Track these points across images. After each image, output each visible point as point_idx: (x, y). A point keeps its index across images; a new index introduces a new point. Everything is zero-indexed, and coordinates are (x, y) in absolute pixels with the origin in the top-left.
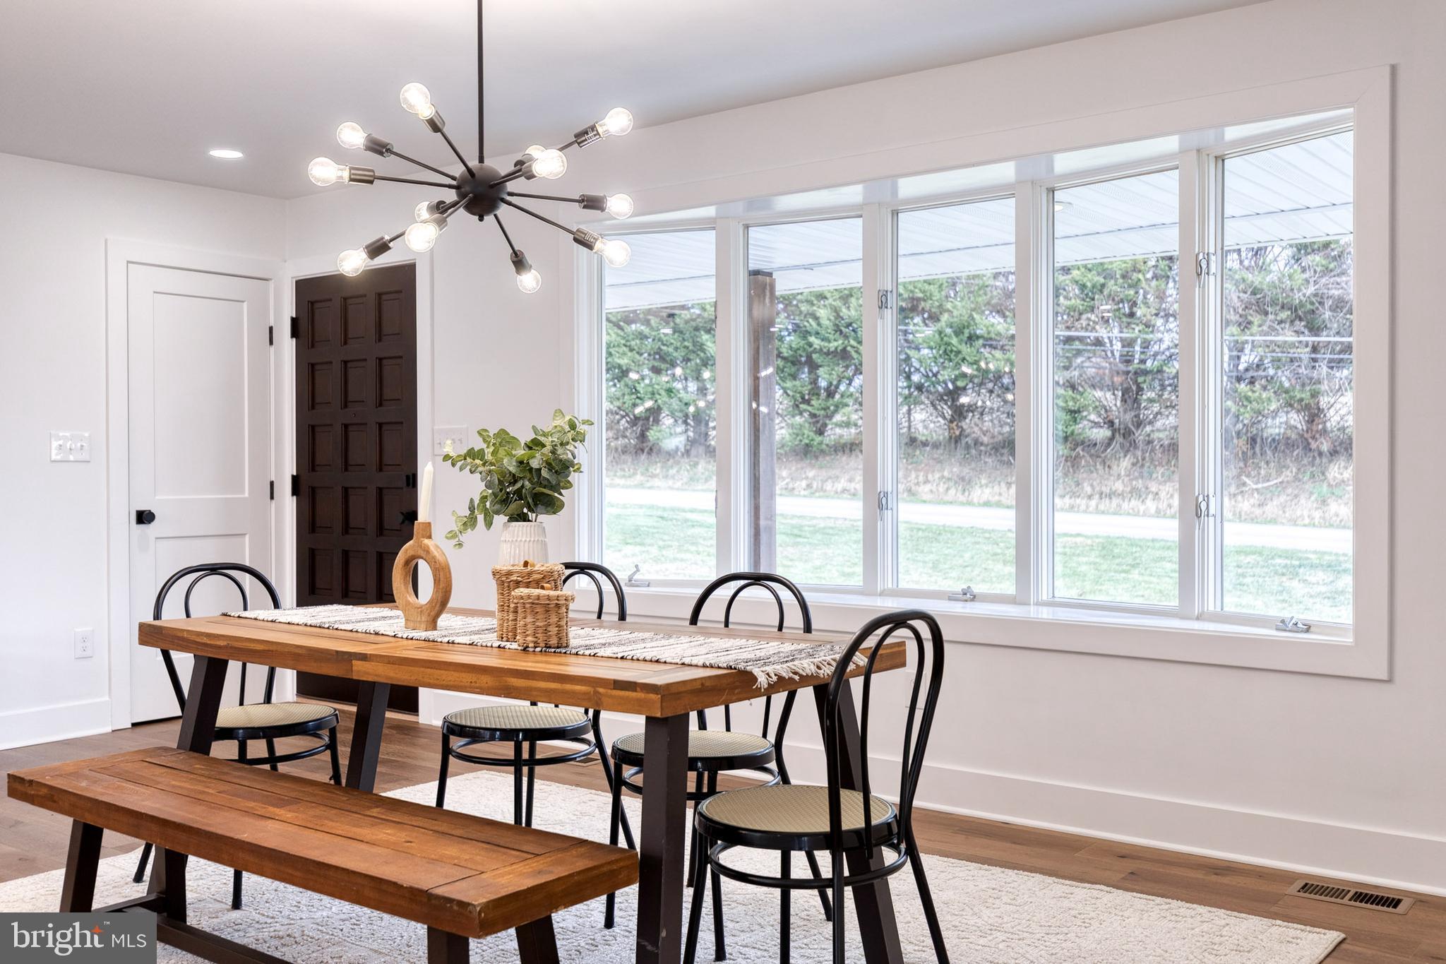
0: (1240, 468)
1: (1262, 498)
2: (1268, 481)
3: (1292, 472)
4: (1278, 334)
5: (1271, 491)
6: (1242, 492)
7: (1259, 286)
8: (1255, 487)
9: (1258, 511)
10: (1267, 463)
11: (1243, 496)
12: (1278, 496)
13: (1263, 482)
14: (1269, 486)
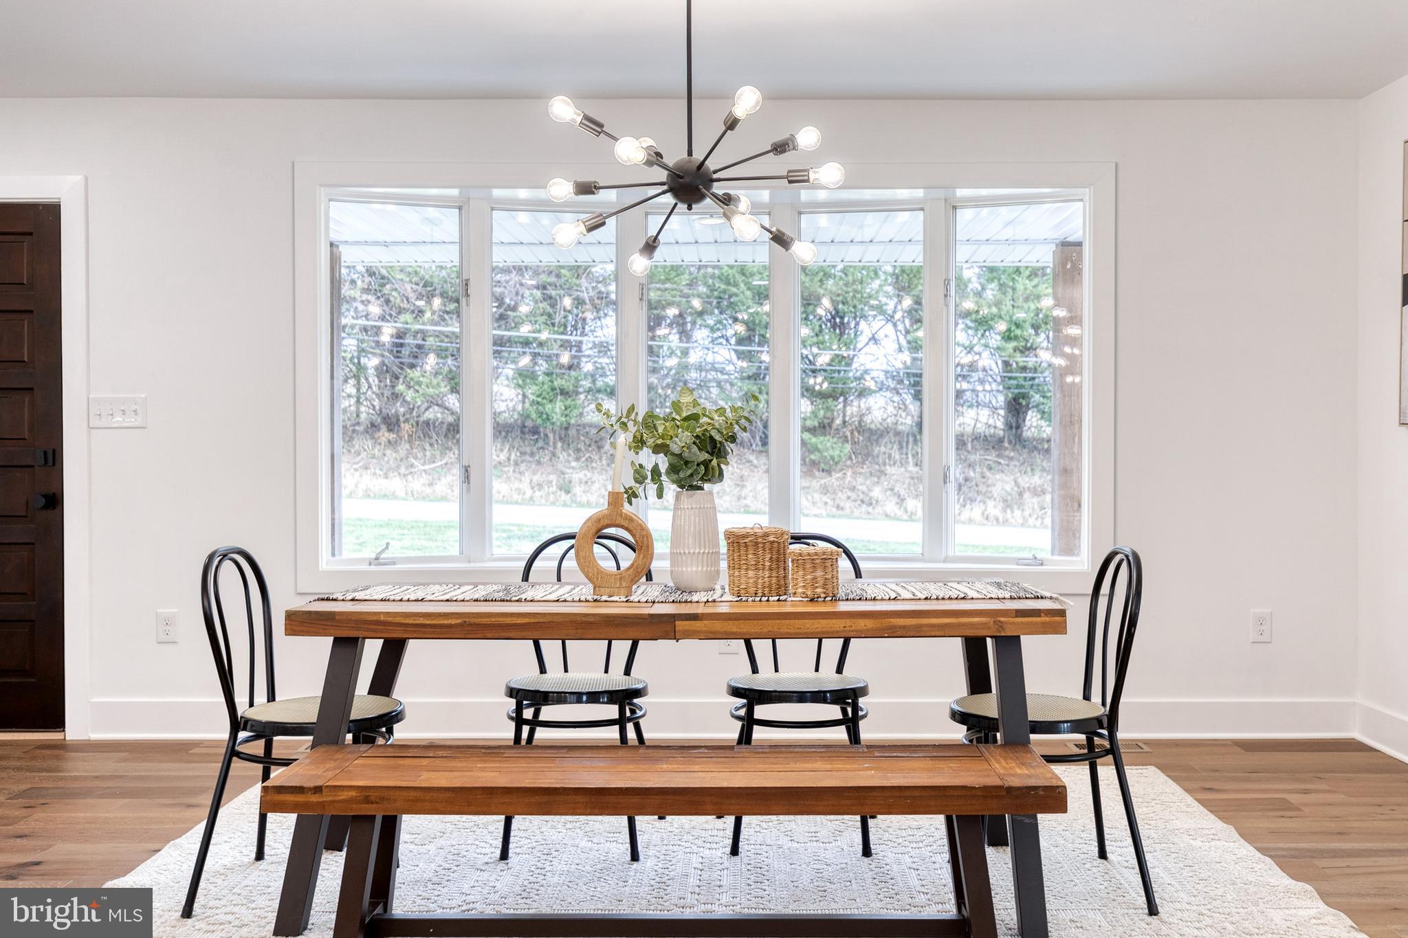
0: (407, 450)
1: (430, 478)
2: (434, 462)
3: (454, 454)
4: (447, 325)
5: (438, 472)
6: (412, 473)
7: (429, 280)
8: (422, 468)
9: (428, 490)
10: (431, 445)
11: (413, 477)
12: (445, 476)
13: (429, 463)
14: (435, 467)
